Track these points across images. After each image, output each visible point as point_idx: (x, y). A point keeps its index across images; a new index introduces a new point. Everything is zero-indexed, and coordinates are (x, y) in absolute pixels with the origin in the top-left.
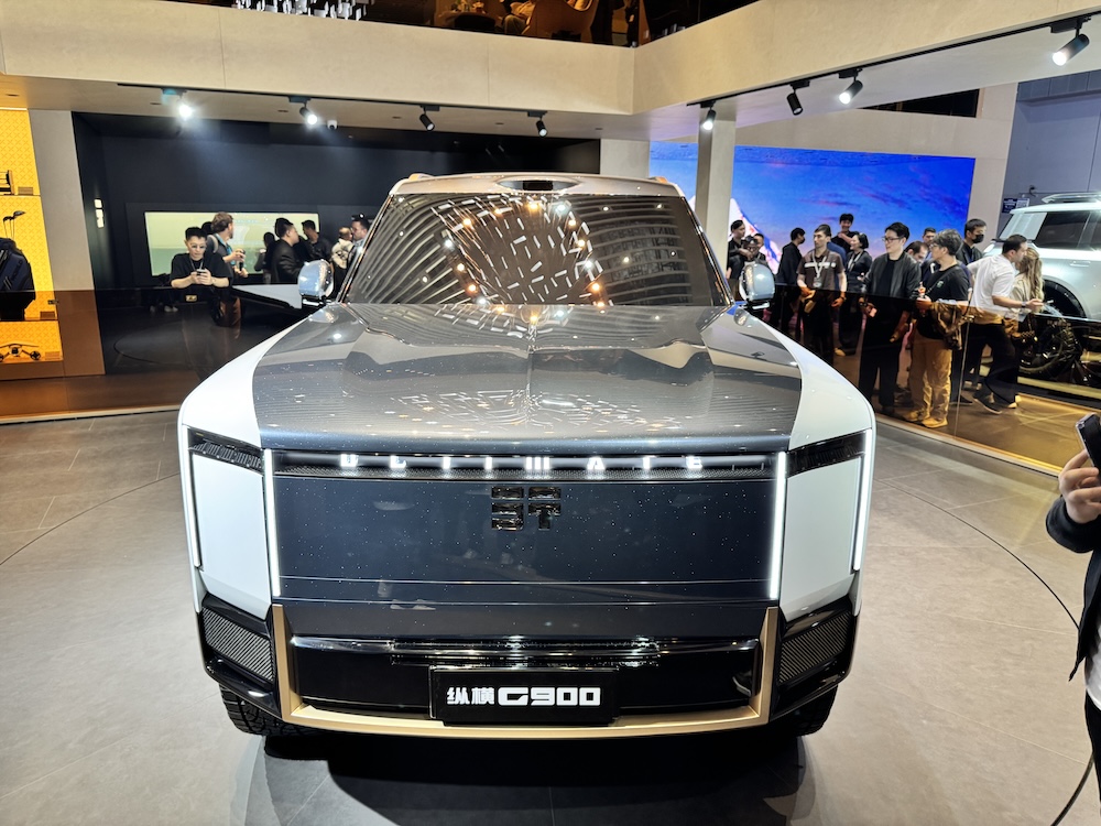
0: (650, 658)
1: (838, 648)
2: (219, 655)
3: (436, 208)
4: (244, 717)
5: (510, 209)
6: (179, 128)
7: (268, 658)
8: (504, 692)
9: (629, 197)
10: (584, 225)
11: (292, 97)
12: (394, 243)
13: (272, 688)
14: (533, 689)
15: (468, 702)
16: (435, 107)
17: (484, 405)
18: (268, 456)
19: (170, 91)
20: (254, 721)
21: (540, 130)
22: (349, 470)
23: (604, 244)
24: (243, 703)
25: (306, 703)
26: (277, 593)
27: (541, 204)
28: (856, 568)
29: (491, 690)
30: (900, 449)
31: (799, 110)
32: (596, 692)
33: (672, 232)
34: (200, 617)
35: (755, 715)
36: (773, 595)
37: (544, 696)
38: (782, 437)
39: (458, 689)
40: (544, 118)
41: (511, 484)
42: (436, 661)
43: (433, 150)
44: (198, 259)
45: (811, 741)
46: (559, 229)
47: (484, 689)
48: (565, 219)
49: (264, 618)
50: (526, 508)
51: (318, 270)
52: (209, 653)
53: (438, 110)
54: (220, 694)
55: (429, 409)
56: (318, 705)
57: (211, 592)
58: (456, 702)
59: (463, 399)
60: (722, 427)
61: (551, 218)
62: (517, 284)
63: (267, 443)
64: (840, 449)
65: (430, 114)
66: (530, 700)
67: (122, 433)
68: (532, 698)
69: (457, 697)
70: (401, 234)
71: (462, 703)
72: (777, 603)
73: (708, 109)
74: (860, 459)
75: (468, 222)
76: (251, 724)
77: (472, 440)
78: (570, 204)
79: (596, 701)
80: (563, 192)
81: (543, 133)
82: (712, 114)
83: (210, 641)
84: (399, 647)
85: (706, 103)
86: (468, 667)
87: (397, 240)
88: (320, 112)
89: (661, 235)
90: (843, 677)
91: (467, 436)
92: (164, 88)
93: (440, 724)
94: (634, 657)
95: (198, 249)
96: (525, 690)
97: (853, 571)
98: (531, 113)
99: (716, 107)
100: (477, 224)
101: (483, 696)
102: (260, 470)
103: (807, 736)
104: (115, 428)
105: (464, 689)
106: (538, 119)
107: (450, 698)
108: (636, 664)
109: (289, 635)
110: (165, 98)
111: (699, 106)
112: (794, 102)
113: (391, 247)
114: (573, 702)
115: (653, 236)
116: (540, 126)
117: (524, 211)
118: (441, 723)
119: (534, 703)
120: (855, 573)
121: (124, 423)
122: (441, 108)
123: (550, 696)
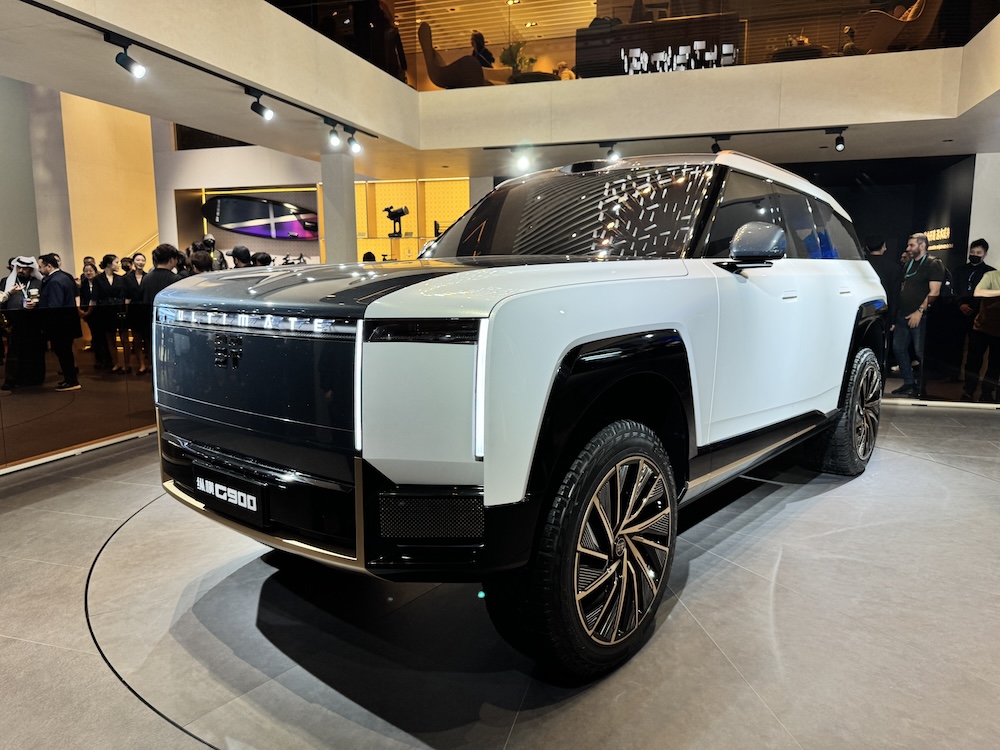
11: (601, 143)
14: (229, 489)
16: (726, 136)
21: (837, 144)
26: (157, 400)
29: (212, 484)
36: (358, 447)
37: (233, 496)
39: (201, 479)
47: (210, 482)
53: (729, 139)
58: (200, 489)
66: (228, 497)
69: (200, 484)
71: (202, 490)
72: (360, 454)
81: (840, 147)
101: (210, 487)
105: (203, 480)
107: (197, 484)
116: (839, 141)
118: (204, 505)
119: (230, 500)
122: (732, 137)
123: (235, 497)
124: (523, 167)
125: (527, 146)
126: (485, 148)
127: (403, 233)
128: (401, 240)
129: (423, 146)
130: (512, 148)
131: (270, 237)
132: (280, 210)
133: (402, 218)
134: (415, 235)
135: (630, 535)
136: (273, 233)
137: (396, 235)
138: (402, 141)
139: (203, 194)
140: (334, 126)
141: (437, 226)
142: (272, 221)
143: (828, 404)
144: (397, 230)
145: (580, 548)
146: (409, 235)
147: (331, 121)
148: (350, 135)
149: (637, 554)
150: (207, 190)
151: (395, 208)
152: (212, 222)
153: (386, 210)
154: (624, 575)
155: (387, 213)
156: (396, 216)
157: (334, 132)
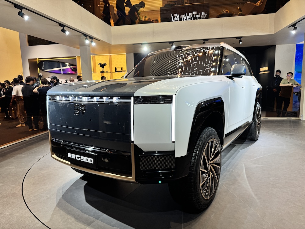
14: (81, 156)
15: (71, 157)
28: (173, 140)
35: (132, 177)
36: (132, 140)
47: (74, 155)
58: (69, 157)
69: (69, 155)
74: (171, 104)
79: (92, 162)
85: (293, 25)
105: (71, 154)
111: (291, 27)
116: (240, 41)
118: (70, 162)
122: (209, 40)
123: (84, 159)
124: (145, 50)
125: (146, 43)
126: (133, 44)
127: (105, 71)
128: (104, 73)
129: (113, 43)
130: (142, 44)
131: (61, 74)
132: (64, 65)
133: (104, 67)
134: (109, 72)
135: (211, 164)
136: (62, 72)
137: (103, 72)
138: (106, 42)
139: (38, 60)
140: (87, 37)
141: (116, 69)
142: (61, 68)
143: (250, 120)
144: (103, 70)
145: (201, 169)
146: (107, 72)
147: (85, 35)
148: (91, 40)
149: (213, 170)
150: (39, 59)
151: (102, 63)
152: (41, 69)
153: (99, 64)
154: (210, 177)
155: (99, 65)
156: (102, 66)
157: (86, 39)
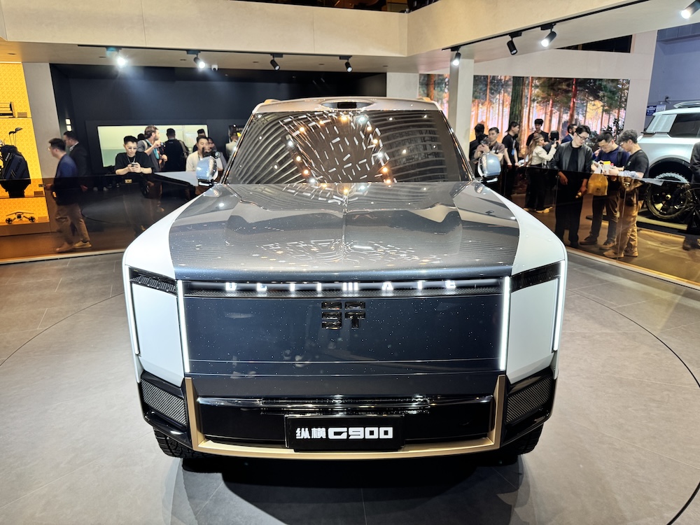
0: (424, 409)
1: (545, 399)
2: (152, 409)
3: (282, 121)
4: (169, 447)
5: (329, 121)
6: (117, 72)
7: (183, 411)
8: (332, 431)
9: (406, 111)
10: (377, 130)
11: (188, 51)
12: (256, 144)
13: (186, 429)
14: (350, 429)
15: (309, 437)
16: (280, 55)
17: (315, 249)
18: (180, 284)
19: (112, 49)
20: (175, 449)
21: (347, 68)
22: (231, 292)
23: (390, 142)
24: (168, 438)
25: (208, 439)
26: (188, 370)
27: (349, 117)
28: (555, 349)
29: (324, 429)
30: (582, 269)
31: (515, 51)
32: (390, 430)
33: (434, 132)
34: (140, 385)
35: (491, 443)
36: (502, 368)
37: (357, 433)
38: (507, 267)
39: (303, 429)
40: (350, 61)
41: (334, 301)
42: (288, 412)
43: (279, 82)
44: (132, 156)
45: (527, 458)
46: (361, 132)
47: (319, 429)
48: (365, 126)
49: (180, 385)
50: (343, 315)
51: (208, 163)
52: (146, 408)
53: (282, 57)
54: (153, 433)
55: (280, 252)
56: (215, 440)
57: (146, 370)
58: (302, 437)
59: (302, 246)
60: (468, 261)
61: (356, 125)
62: (335, 169)
63: (179, 276)
64: (545, 273)
65: (276, 59)
66: (348, 436)
67: (88, 268)
68: (350, 434)
69: (302, 434)
70: (261, 138)
71: (305, 438)
72: (504, 372)
73: (456, 52)
74: (557, 279)
75: (302, 130)
76: (173, 451)
77: (308, 272)
78: (368, 117)
79: (390, 436)
80: (363, 109)
81: (350, 70)
82: (458, 55)
83: (146, 400)
84: (265, 403)
85: (455, 48)
86: (308, 415)
87: (258, 142)
88: (207, 60)
89: (427, 135)
90: (547, 418)
91: (305, 270)
92: (107, 47)
93: (291, 451)
94: (414, 408)
95: (133, 150)
96: (345, 429)
97: (553, 351)
98: (342, 57)
99: (461, 50)
100: (309, 131)
101: (319, 433)
102: (175, 293)
103: (524, 455)
104: (83, 264)
105: (307, 429)
106: (346, 61)
107: (298, 435)
108: (415, 412)
109: (196, 396)
110: (108, 53)
111: (450, 50)
112: (511, 46)
113: (254, 147)
114: (375, 436)
115: (421, 136)
116: (348, 65)
117: (338, 122)
118: (293, 450)
119: (350, 438)
120: (555, 352)
121: (89, 261)
123: (361, 433)
126: (79, 45)
